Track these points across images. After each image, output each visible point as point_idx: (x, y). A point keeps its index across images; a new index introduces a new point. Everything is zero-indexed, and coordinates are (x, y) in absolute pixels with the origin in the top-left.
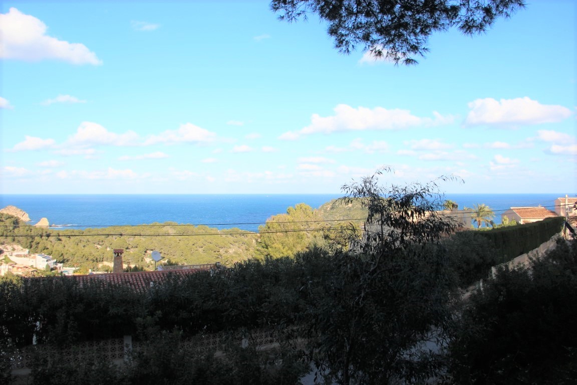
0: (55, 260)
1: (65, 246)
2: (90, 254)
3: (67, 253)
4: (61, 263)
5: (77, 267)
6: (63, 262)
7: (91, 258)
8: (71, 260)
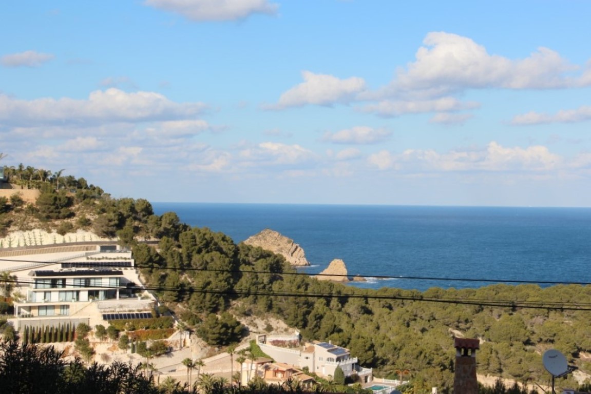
0: (355, 360)
1: (378, 328)
2: (437, 350)
3: (382, 345)
4: (368, 366)
5: (404, 378)
6: (373, 364)
7: (437, 359)
8: (391, 362)
